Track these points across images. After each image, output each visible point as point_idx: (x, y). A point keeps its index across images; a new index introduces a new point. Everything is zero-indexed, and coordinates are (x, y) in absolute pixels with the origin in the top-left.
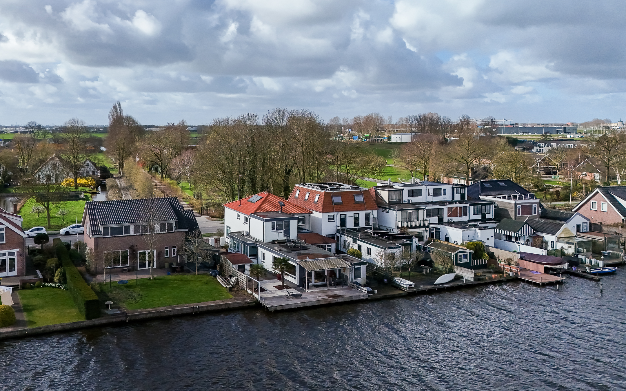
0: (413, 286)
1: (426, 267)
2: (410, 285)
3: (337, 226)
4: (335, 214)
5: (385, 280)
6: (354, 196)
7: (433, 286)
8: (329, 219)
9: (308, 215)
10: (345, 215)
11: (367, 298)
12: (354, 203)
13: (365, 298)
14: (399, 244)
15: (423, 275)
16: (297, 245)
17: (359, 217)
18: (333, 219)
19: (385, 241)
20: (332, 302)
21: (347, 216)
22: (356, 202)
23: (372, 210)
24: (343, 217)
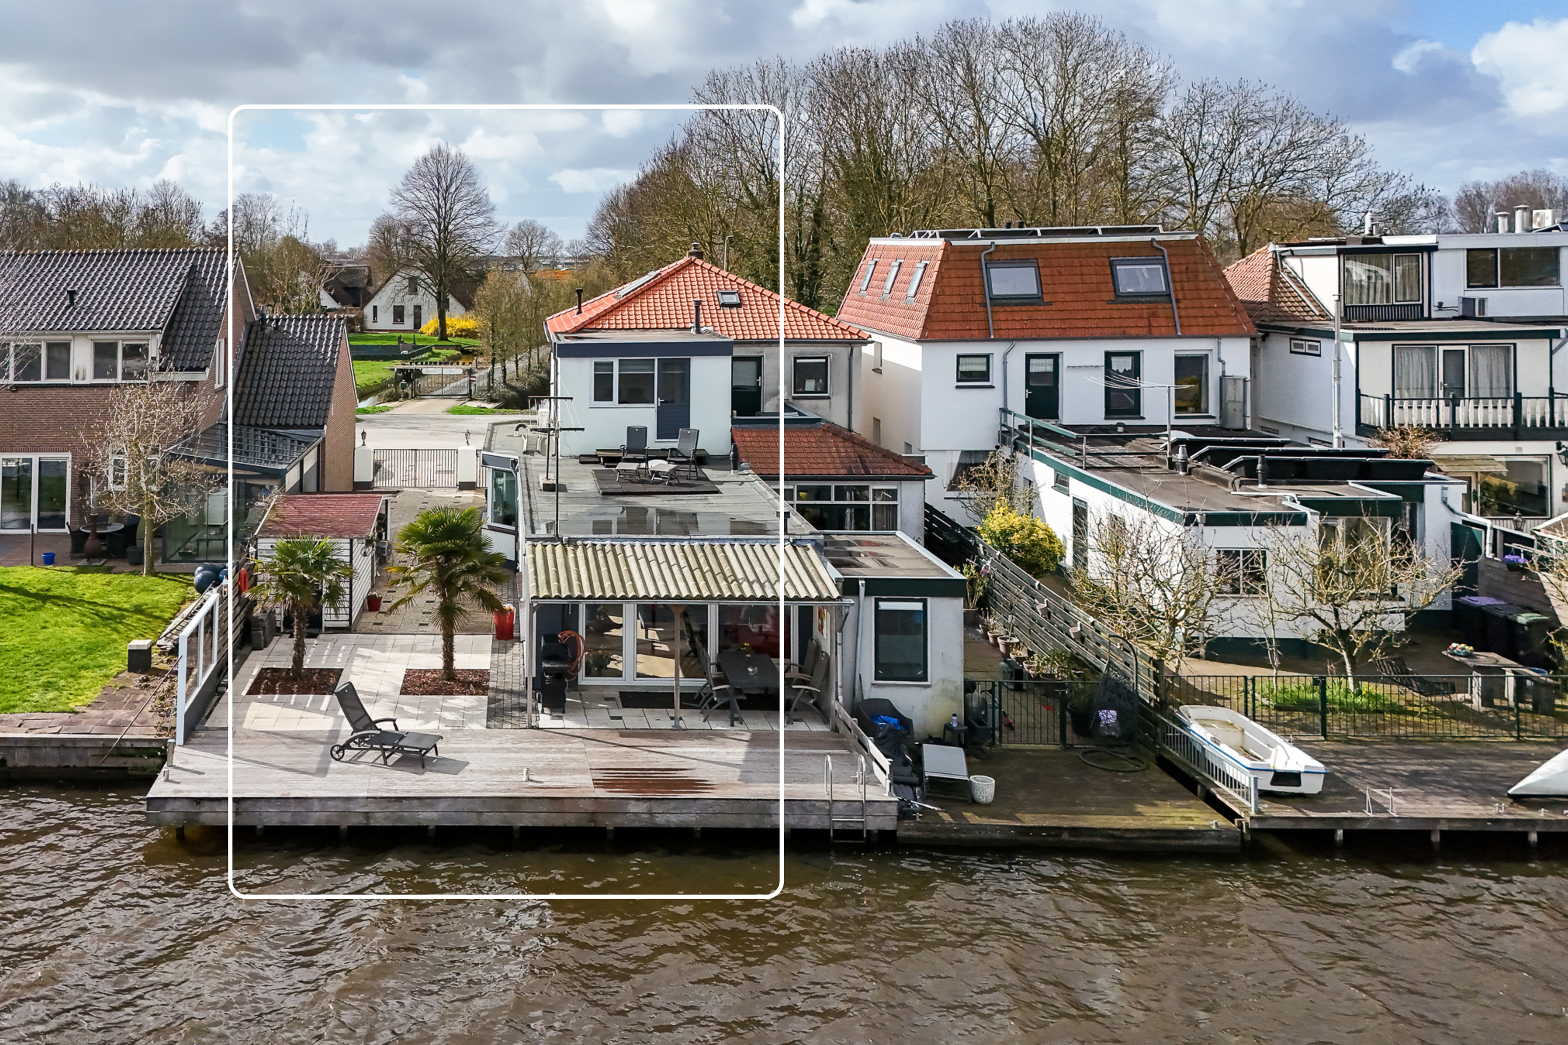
0: (1312, 785)
1: (1488, 658)
2: (1293, 778)
3: (1005, 411)
4: (996, 350)
5: (1109, 716)
6: (1112, 265)
7: (1497, 810)
8: (964, 377)
9: (844, 351)
10: (1055, 357)
11: (889, 824)
12: (1113, 302)
13: (874, 824)
14: (1304, 503)
15: (1460, 712)
16: (654, 464)
17: (1136, 372)
18: (985, 376)
19: (1225, 483)
20: (610, 823)
21: (1065, 362)
22: (1120, 298)
23: (1218, 337)
24: (1045, 366)
